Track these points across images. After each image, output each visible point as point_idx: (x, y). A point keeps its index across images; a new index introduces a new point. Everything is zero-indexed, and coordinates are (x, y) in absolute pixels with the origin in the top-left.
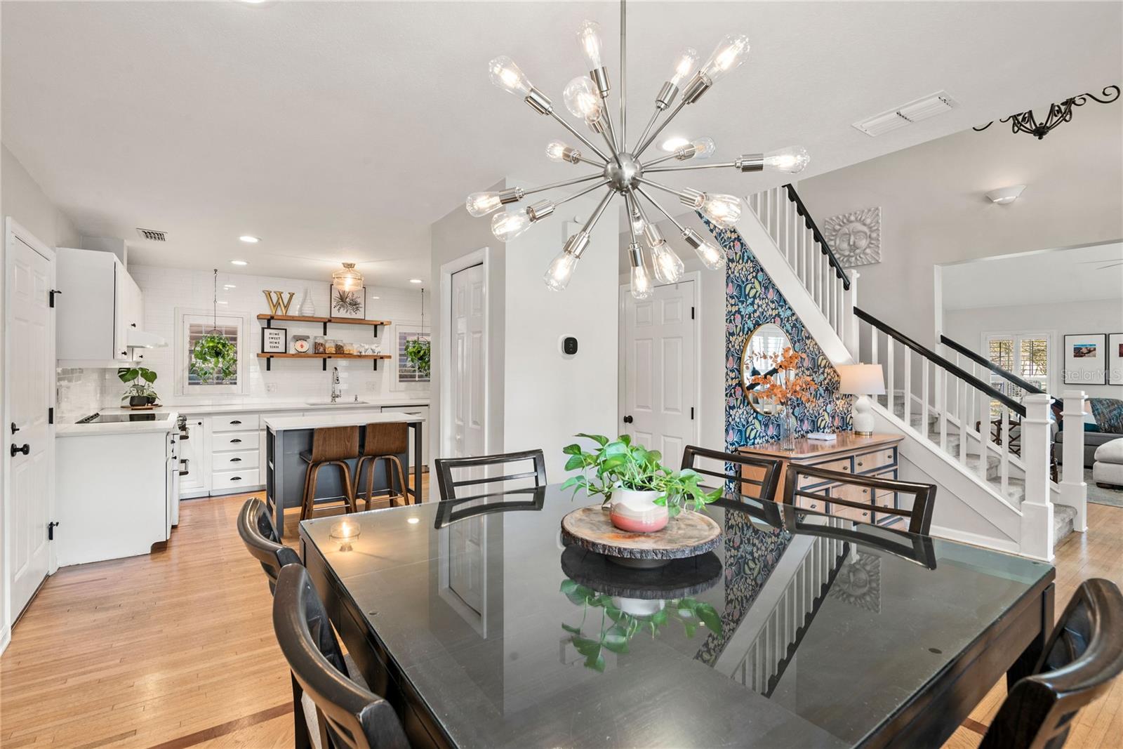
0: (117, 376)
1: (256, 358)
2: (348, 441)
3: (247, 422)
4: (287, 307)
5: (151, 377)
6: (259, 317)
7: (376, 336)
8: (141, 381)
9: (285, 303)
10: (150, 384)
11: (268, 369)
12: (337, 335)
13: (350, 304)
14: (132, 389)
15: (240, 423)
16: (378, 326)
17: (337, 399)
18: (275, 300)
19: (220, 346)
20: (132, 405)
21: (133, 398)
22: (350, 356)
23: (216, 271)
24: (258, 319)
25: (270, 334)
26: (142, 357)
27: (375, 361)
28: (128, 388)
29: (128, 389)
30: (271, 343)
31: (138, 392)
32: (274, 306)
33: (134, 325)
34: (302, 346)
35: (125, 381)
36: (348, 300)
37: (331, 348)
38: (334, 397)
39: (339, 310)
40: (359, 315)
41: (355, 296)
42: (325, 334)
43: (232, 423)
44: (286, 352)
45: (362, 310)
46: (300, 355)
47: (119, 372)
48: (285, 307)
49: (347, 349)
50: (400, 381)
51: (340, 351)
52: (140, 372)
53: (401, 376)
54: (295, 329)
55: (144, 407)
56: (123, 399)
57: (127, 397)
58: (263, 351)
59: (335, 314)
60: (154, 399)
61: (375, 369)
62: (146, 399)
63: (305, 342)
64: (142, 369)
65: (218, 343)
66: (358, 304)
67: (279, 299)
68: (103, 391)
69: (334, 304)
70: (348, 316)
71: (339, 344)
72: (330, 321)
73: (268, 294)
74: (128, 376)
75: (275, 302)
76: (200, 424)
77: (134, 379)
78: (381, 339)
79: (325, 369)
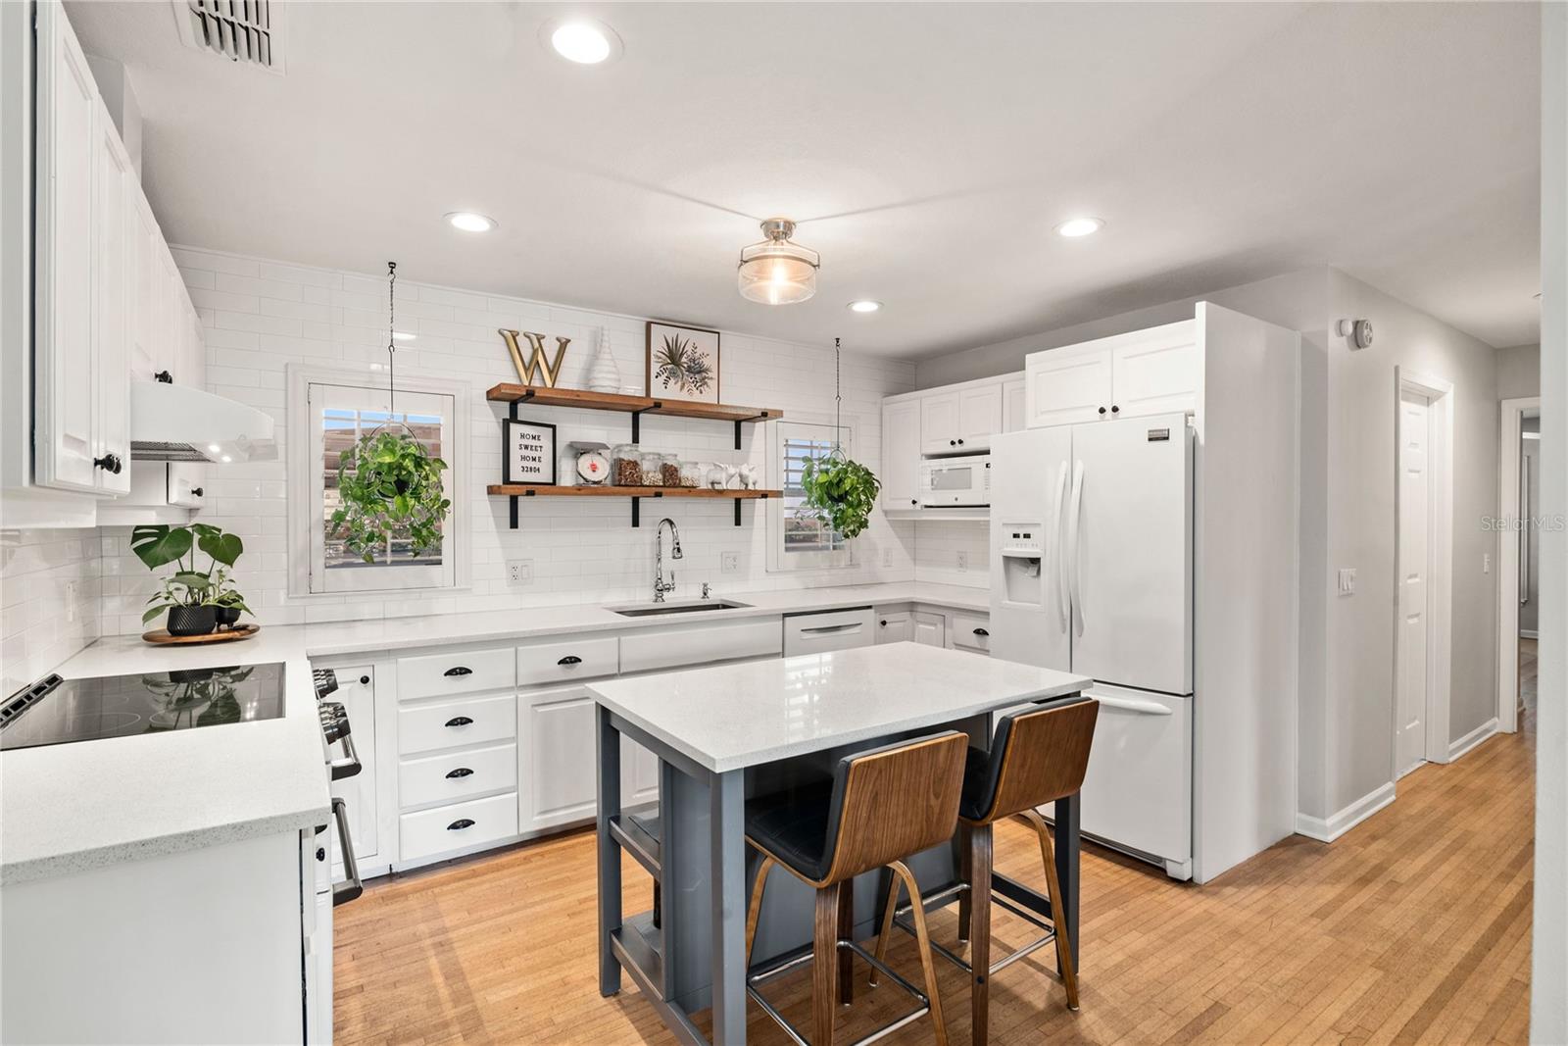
0: (128, 549)
1: (486, 496)
2: (937, 796)
3: (489, 668)
4: (554, 371)
5: (226, 549)
6: (493, 395)
7: (738, 446)
8: (200, 560)
9: (551, 363)
10: (225, 568)
11: (514, 524)
12: (661, 442)
13: (689, 370)
14: (172, 587)
15: (469, 671)
16: (743, 424)
17: (666, 595)
18: (527, 354)
19: (408, 463)
20: (174, 632)
21: (175, 612)
22: (692, 490)
23: (392, 265)
24: (488, 399)
25: (522, 436)
26: (199, 492)
27: (738, 502)
28: (164, 583)
29: (161, 588)
30: (523, 458)
31: (190, 590)
32: (526, 369)
33: (164, 377)
34: (594, 468)
35: (153, 563)
36: (684, 360)
37: (651, 474)
38: (661, 589)
39: (666, 383)
40: (706, 397)
41: (699, 351)
42: (636, 440)
43: (449, 673)
44: (554, 483)
45: (713, 384)
46: (586, 489)
47: (136, 537)
48: (550, 372)
49: (686, 474)
50: (787, 549)
51: (671, 481)
52: (196, 537)
53: (789, 539)
54: (577, 427)
55: (208, 637)
56: (147, 617)
57: (157, 610)
58: (506, 480)
59: (658, 392)
60: (236, 613)
61: (738, 522)
62: (213, 615)
63: (599, 457)
64: (200, 528)
65: (404, 457)
66: (706, 371)
67: (535, 352)
68: (91, 590)
69: (655, 368)
70: (684, 396)
71: (669, 463)
72: (646, 410)
73: (511, 338)
74: (161, 549)
75: (527, 360)
76: (365, 680)
77: (178, 556)
78: (748, 452)
79: (636, 523)
